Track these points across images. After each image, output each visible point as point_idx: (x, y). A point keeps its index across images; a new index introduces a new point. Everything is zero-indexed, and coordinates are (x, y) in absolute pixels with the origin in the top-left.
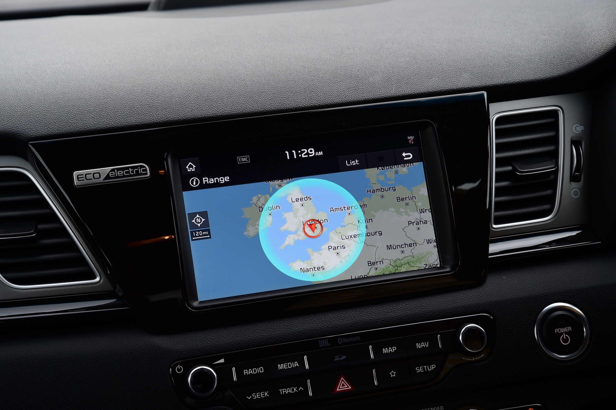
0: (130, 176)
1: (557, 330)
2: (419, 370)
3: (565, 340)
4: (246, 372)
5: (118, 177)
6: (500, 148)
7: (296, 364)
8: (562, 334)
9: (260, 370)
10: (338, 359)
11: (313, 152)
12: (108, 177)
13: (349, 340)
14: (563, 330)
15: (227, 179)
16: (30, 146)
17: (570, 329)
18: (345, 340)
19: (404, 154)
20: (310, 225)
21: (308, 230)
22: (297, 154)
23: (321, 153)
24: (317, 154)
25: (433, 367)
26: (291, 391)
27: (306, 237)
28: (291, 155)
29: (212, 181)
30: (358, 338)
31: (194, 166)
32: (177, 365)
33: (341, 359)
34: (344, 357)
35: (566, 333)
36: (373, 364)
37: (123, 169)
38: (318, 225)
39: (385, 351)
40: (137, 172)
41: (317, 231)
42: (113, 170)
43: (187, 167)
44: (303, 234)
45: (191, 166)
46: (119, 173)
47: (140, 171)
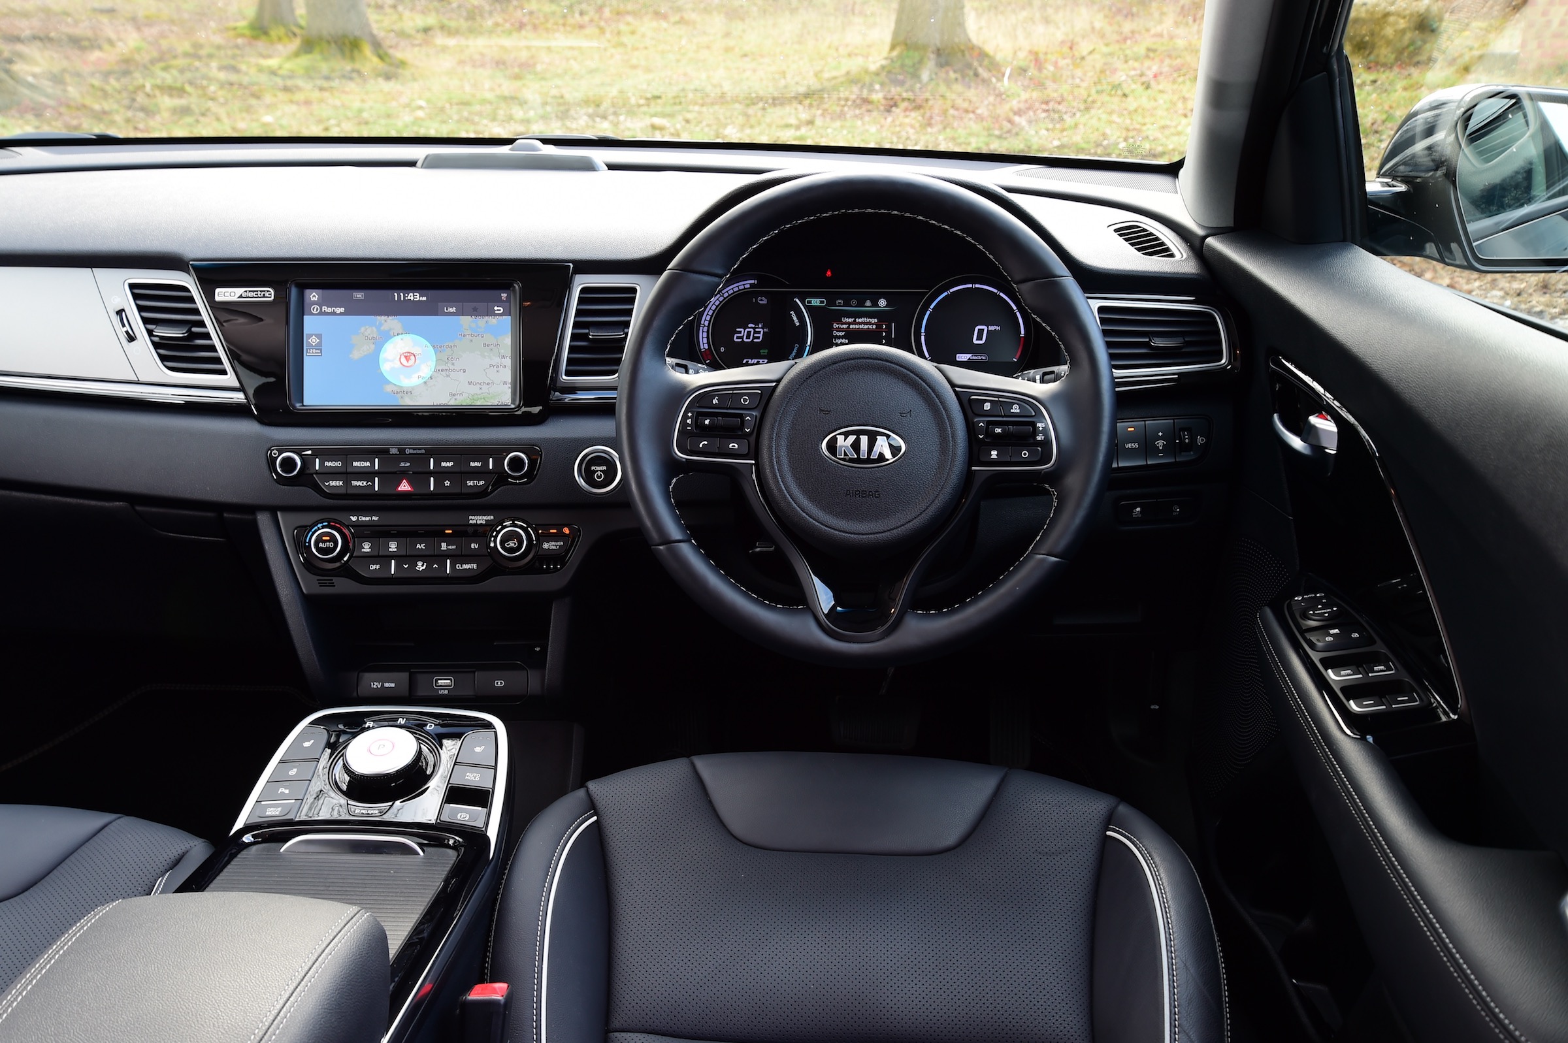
0: (258, 297)
1: (593, 468)
2: (470, 483)
3: (599, 477)
4: (327, 464)
5: (249, 297)
6: (579, 313)
7: (368, 464)
8: (597, 471)
9: (339, 464)
10: (403, 465)
11: (418, 297)
12: (241, 296)
13: (415, 452)
14: (598, 468)
15: (342, 310)
16: (190, 266)
17: (605, 468)
18: (412, 451)
19: (496, 308)
20: (406, 357)
21: (403, 360)
22: (404, 297)
23: (424, 299)
24: (421, 298)
25: (482, 483)
26: (361, 485)
27: (401, 365)
28: (399, 297)
29: (330, 310)
30: (423, 451)
31: (317, 297)
32: (273, 450)
33: (406, 465)
34: (408, 464)
35: (601, 471)
36: (431, 473)
37: (253, 291)
38: (412, 357)
39: (443, 464)
40: (264, 294)
41: (411, 362)
42: (246, 291)
43: (311, 296)
44: (399, 363)
45: (314, 296)
46: (251, 294)
47: (267, 294)
